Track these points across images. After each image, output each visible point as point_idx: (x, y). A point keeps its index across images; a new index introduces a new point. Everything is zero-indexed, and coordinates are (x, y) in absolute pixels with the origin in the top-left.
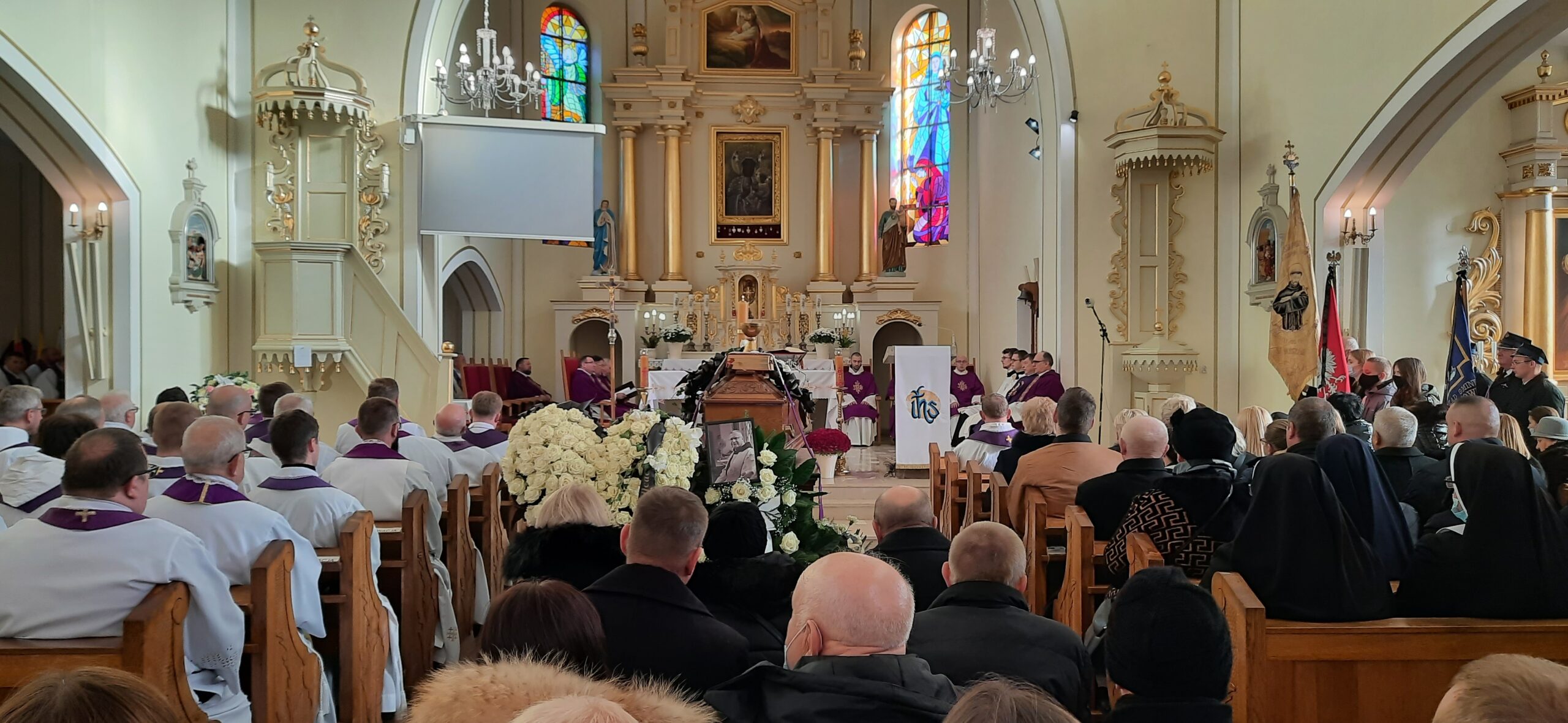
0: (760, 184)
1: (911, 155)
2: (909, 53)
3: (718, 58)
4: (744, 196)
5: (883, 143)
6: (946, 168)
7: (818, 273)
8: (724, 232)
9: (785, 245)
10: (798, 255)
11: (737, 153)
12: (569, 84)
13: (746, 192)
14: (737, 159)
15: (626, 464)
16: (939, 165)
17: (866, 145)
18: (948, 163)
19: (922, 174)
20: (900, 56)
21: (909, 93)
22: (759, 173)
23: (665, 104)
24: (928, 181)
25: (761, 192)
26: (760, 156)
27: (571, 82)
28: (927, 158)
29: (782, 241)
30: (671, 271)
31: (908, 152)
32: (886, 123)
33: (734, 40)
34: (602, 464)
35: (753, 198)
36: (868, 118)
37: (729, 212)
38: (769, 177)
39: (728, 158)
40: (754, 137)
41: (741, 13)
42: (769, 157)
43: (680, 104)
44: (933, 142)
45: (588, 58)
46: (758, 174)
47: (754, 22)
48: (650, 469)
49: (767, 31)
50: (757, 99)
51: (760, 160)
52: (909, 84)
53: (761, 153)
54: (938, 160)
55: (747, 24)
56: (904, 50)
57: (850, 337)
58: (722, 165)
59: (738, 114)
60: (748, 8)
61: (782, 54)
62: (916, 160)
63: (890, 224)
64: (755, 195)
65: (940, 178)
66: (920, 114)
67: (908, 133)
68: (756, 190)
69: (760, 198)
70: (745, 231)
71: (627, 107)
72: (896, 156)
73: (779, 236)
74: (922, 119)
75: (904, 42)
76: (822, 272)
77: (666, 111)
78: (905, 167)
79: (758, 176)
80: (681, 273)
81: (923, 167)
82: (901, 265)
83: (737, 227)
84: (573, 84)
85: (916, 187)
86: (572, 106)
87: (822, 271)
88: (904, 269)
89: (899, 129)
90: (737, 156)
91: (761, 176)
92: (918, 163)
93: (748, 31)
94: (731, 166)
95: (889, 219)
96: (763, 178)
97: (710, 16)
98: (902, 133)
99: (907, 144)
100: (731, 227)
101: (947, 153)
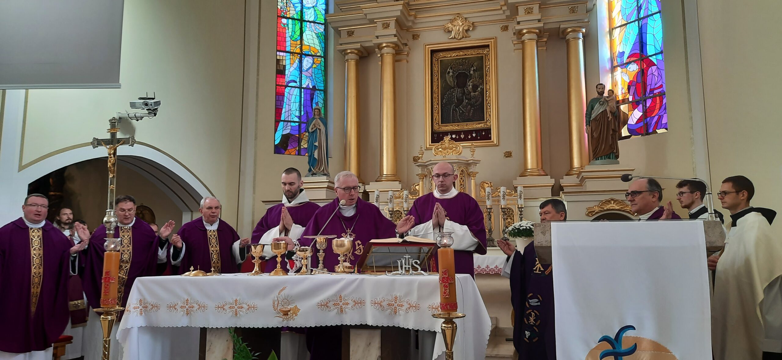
0: (472, 94)
1: (621, 51)
4: (457, 106)
6: (660, 57)
7: (526, 169)
8: (438, 137)
9: (495, 145)
10: (508, 155)
11: (451, 68)
12: (308, 23)
13: (460, 101)
14: (451, 74)
16: (651, 56)
17: (572, 43)
18: (661, 53)
19: (634, 68)
22: (471, 84)
23: (379, 25)
24: (640, 74)
25: (473, 101)
26: (472, 69)
27: (310, 22)
28: (639, 52)
29: (493, 142)
30: (385, 173)
31: (618, 49)
35: (467, 106)
36: (573, 17)
37: (445, 120)
38: (481, 87)
39: (443, 73)
40: (466, 52)
42: (480, 69)
43: (393, 24)
44: (644, 34)
50: (466, 16)
51: (472, 72)
53: (472, 66)
54: (650, 50)
58: (438, 79)
59: (450, 32)
62: (626, 56)
63: (598, 110)
64: (468, 104)
65: (654, 68)
66: (628, 11)
67: (616, 32)
68: (469, 100)
69: (472, 106)
70: (460, 136)
71: (350, 33)
72: (605, 53)
73: (490, 138)
74: (631, 14)
76: (529, 168)
77: (381, 31)
78: (615, 64)
79: (471, 87)
80: (394, 175)
81: (635, 61)
82: (613, 152)
83: (451, 132)
84: (312, 24)
85: (628, 81)
86: (312, 41)
87: (529, 166)
88: (617, 157)
89: (607, 28)
90: (451, 71)
91: (473, 86)
92: (628, 58)
94: (446, 80)
95: (597, 106)
96: (475, 88)
98: (611, 32)
99: (617, 41)
100: (445, 133)
101: (660, 42)
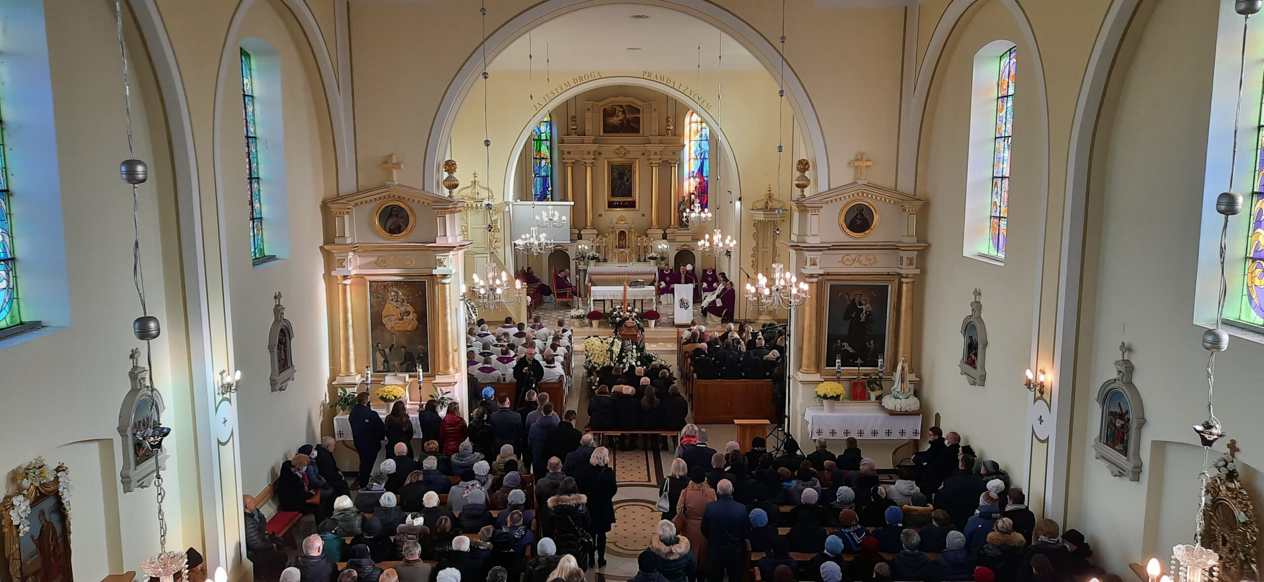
0: (627, 183)
1: (693, 171)
2: (693, 125)
3: (609, 129)
4: (619, 189)
5: (681, 166)
6: (707, 178)
7: (652, 225)
8: (611, 205)
9: (638, 211)
10: (643, 216)
11: (616, 170)
13: (620, 187)
14: (616, 173)
15: (608, 349)
16: (705, 177)
17: (673, 170)
19: (698, 180)
20: (688, 126)
21: (692, 143)
23: (585, 153)
24: (700, 183)
25: (627, 187)
26: (627, 171)
27: (544, 141)
28: (700, 173)
29: (637, 209)
30: (588, 225)
31: (692, 169)
32: (682, 159)
33: (615, 120)
34: (603, 349)
35: (624, 190)
36: (674, 157)
37: (613, 195)
38: (631, 180)
39: (612, 171)
40: (623, 163)
41: (618, 108)
42: (630, 171)
43: (592, 153)
44: (702, 166)
45: (551, 129)
46: (625, 178)
47: (624, 112)
48: (612, 350)
49: (629, 116)
50: (625, 146)
51: (626, 173)
52: (692, 138)
53: (627, 169)
54: (705, 174)
55: (621, 113)
56: (690, 123)
57: (665, 256)
58: (610, 174)
59: (617, 154)
60: (621, 106)
61: (636, 127)
63: (682, 207)
64: (624, 188)
65: (705, 182)
67: (692, 161)
68: (625, 186)
69: (627, 189)
70: (620, 205)
71: (569, 152)
72: (686, 171)
73: (635, 207)
74: (698, 156)
75: (690, 119)
77: (586, 156)
78: (690, 176)
79: (626, 180)
80: (592, 225)
81: (698, 177)
82: (687, 224)
83: (616, 202)
85: (696, 184)
87: (653, 223)
88: (688, 227)
89: (688, 159)
92: (696, 174)
93: (621, 117)
94: (614, 175)
95: (682, 205)
96: (628, 180)
97: (604, 110)
98: (689, 161)
99: (691, 166)
100: (614, 202)
101: (708, 172)
